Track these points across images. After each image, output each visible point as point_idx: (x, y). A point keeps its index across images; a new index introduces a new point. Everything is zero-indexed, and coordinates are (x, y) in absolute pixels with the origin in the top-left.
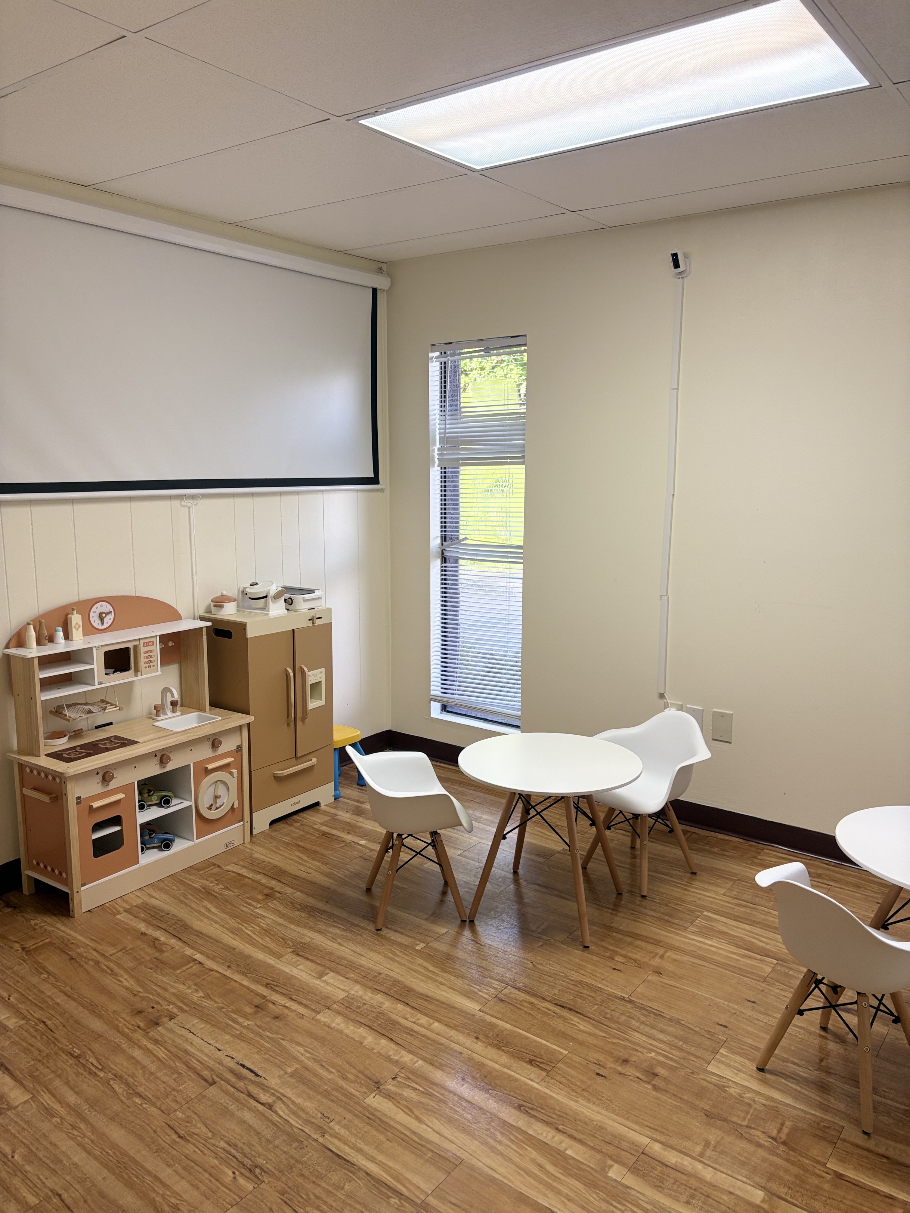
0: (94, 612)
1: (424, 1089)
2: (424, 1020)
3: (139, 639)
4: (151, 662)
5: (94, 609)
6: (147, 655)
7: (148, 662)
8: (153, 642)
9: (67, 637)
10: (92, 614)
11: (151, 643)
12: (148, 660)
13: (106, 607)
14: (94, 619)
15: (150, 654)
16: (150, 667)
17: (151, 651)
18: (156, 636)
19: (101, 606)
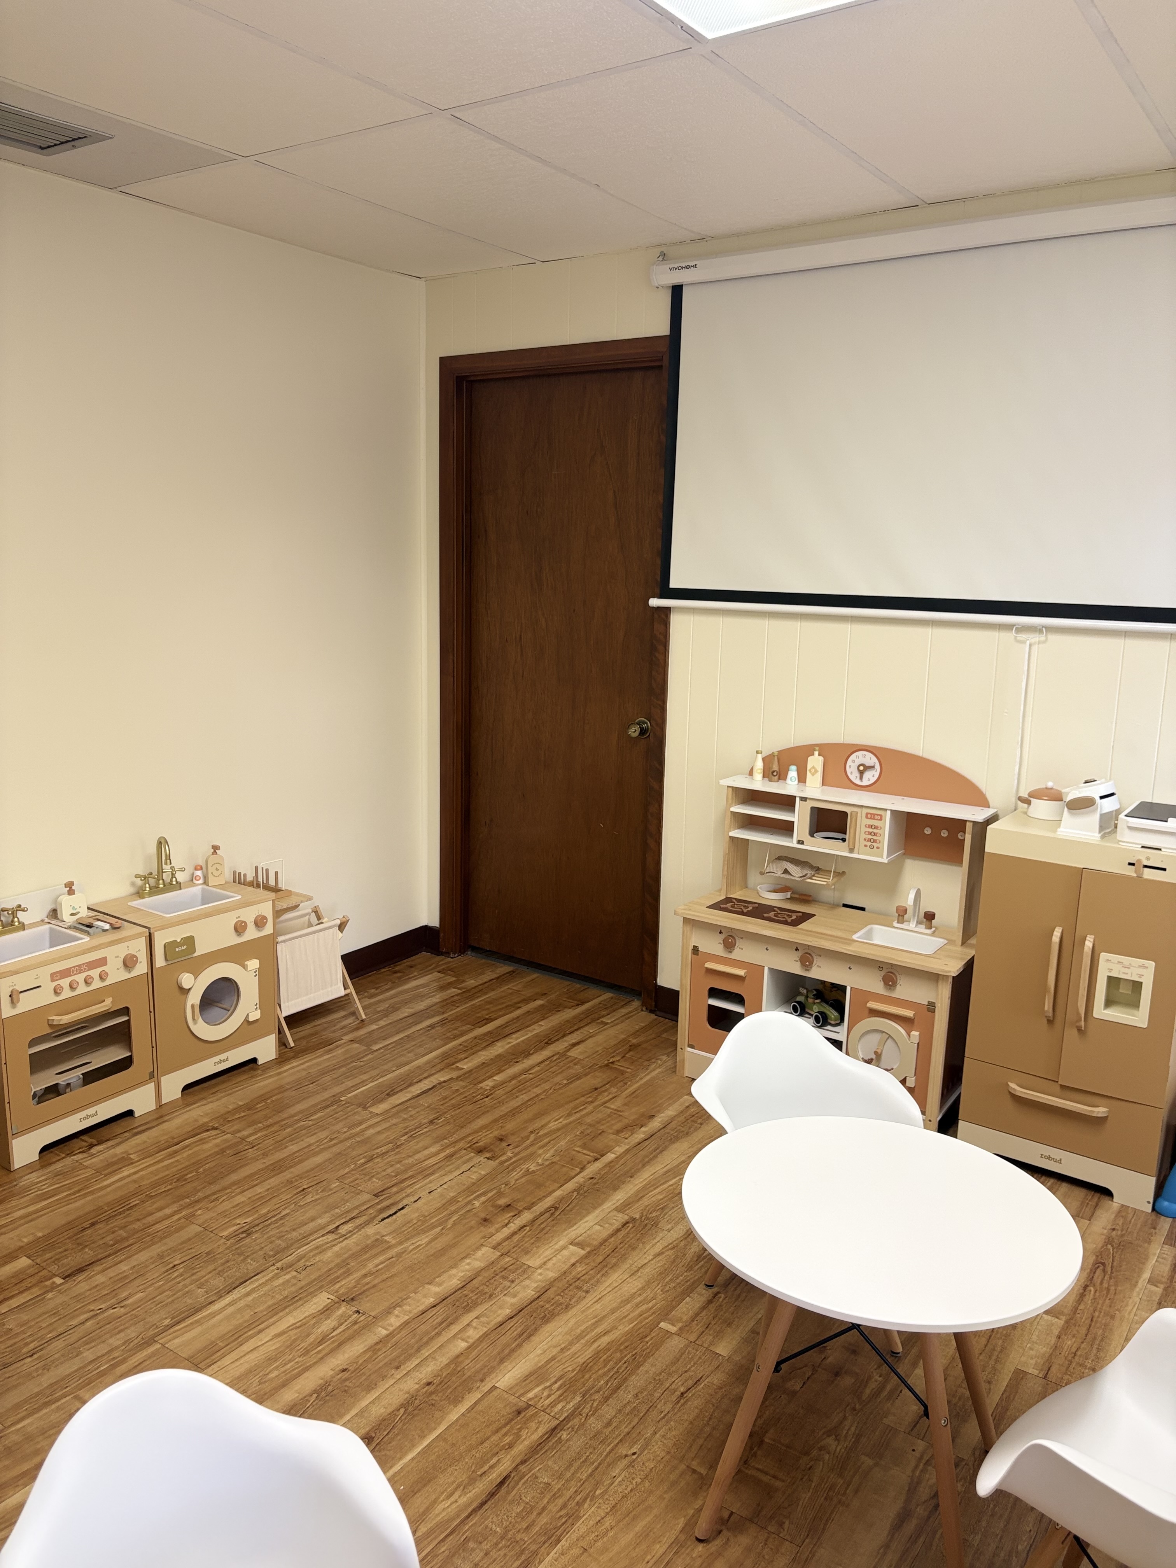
0: (853, 761)
1: (333, 1337)
2: (473, 1334)
3: (862, 806)
4: (875, 841)
5: (853, 757)
6: (871, 830)
7: (869, 840)
8: (881, 816)
9: (802, 779)
10: (849, 763)
11: (879, 817)
12: (870, 837)
13: (870, 759)
14: (852, 770)
15: (875, 831)
16: (872, 847)
17: (876, 827)
18: (886, 810)
19: (864, 756)
